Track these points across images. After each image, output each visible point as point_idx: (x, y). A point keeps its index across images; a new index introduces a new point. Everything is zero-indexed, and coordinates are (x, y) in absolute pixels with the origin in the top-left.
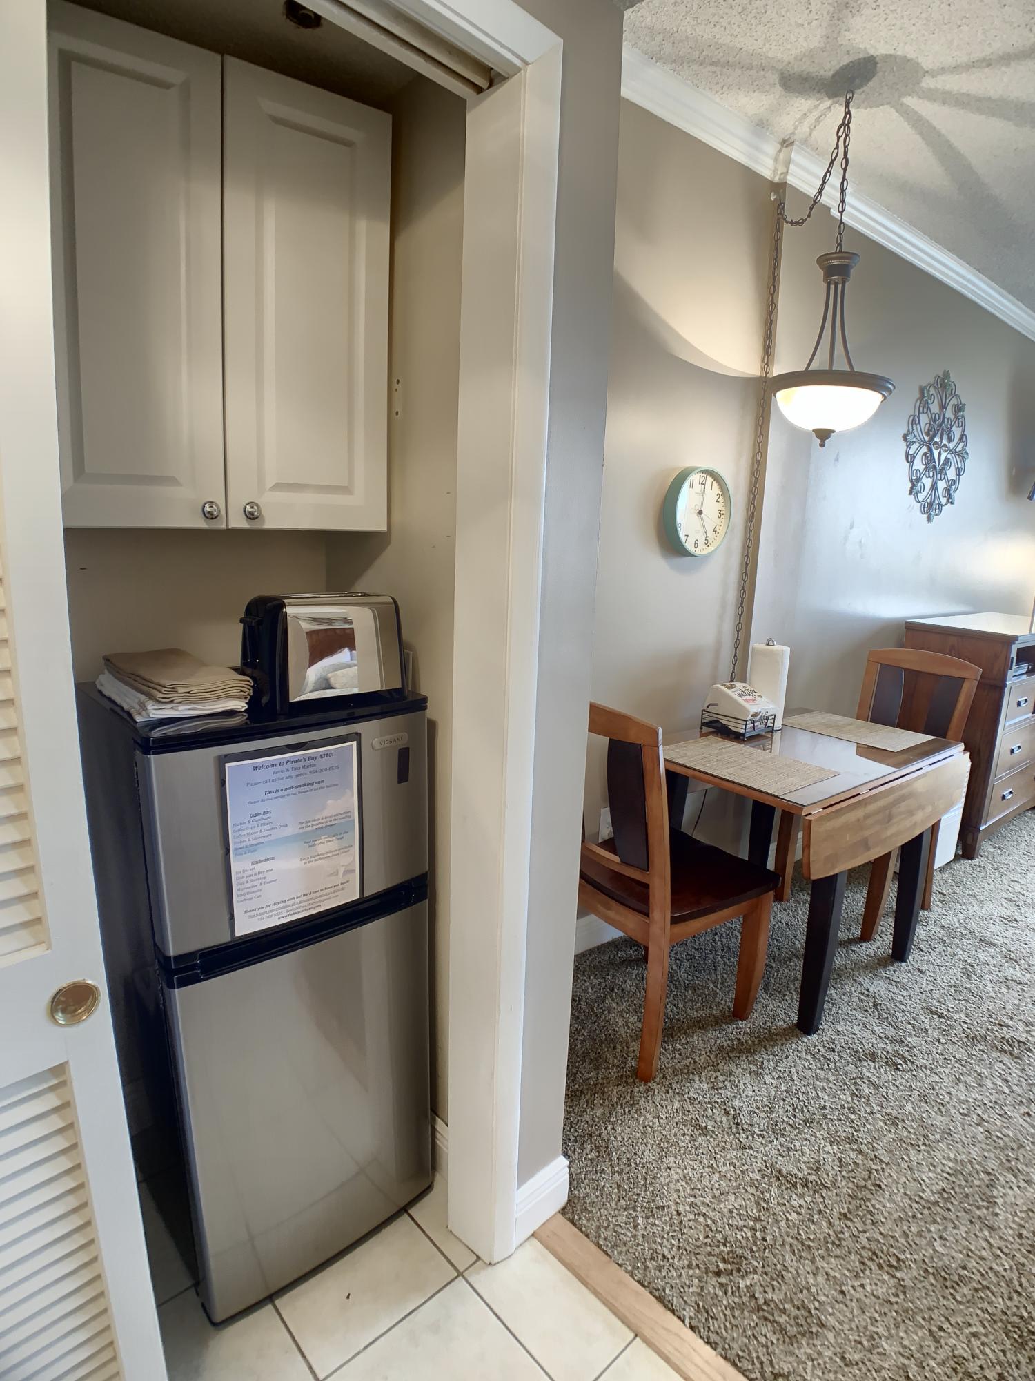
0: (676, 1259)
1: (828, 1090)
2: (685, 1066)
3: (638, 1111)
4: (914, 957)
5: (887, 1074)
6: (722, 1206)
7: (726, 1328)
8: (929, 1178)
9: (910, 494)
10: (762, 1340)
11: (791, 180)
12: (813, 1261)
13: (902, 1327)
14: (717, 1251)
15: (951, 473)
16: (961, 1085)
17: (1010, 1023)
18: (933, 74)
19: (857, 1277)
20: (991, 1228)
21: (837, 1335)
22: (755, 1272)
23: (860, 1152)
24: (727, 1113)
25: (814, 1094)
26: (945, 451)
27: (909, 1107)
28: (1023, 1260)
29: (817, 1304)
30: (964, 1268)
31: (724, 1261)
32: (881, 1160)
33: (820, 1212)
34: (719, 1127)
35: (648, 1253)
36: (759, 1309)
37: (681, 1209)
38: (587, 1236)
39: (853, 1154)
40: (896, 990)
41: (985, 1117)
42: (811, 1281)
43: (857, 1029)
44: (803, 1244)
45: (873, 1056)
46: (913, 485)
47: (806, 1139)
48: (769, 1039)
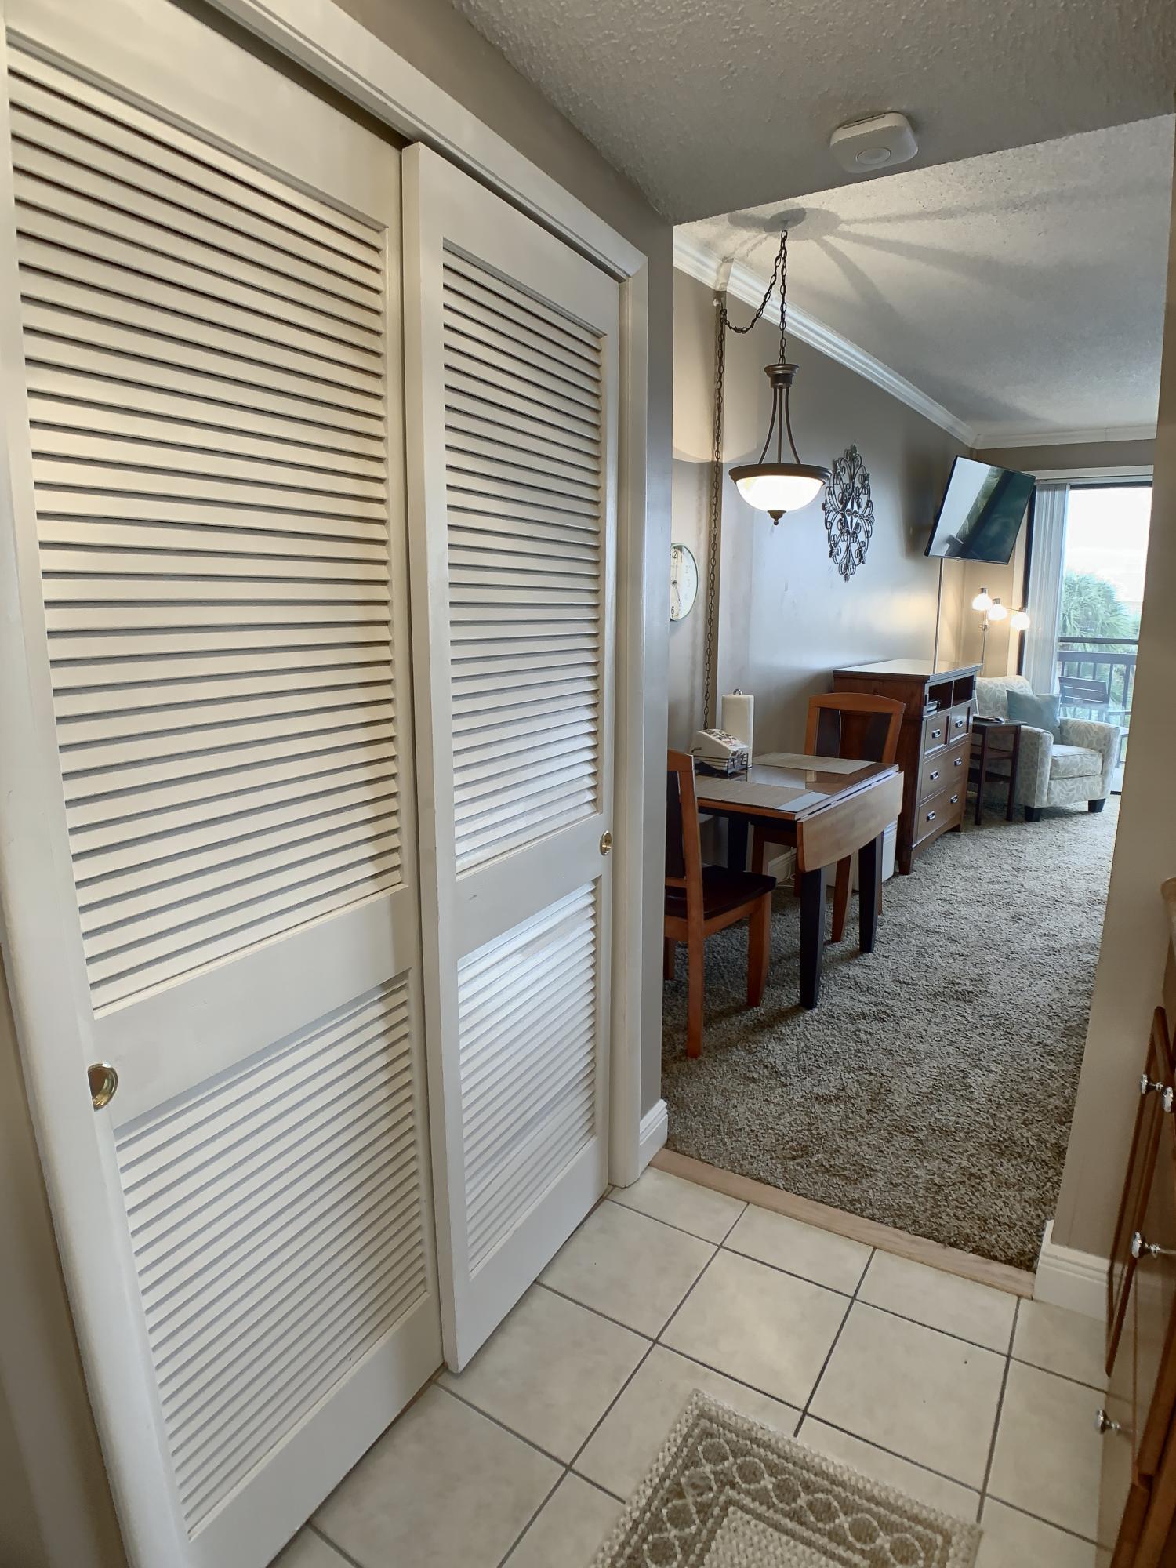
0: (761, 1156)
1: (836, 1041)
2: (722, 1043)
3: (697, 1076)
4: (877, 948)
5: (876, 1026)
6: (782, 1121)
7: (809, 1185)
8: (923, 1080)
9: (830, 557)
10: (837, 1186)
11: (730, 289)
12: (857, 1140)
13: (925, 1161)
14: (788, 1146)
15: (861, 536)
16: (932, 1025)
17: (960, 981)
18: (848, 222)
19: (888, 1141)
20: (970, 1100)
21: (884, 1173)
22: (818, 1151)
23: (871, 1074)
24: (766, 1067)
25: (827, 1046)
26: (856, 517)
27: (898, 1043)
28: (994, 1112)
29: (866, 1161)
30: (957, 1123)
31: (795, 1150)
32: (887, 1076)
33: (853, 1112)
34: (763, 1076)
35: (740, 1157)
36: (828, 1171)
37: (753, 1128)
38: (691, 1157)
39: (866, 1076)
40: (869, 972)
41: (954, 1040)
42: (858, 1149)
43: (847, 1001)
44: (846, 1132)
45: (864, 1016)
46: (832, 549)
47: (830, 1073)
48: (783, 1016)
